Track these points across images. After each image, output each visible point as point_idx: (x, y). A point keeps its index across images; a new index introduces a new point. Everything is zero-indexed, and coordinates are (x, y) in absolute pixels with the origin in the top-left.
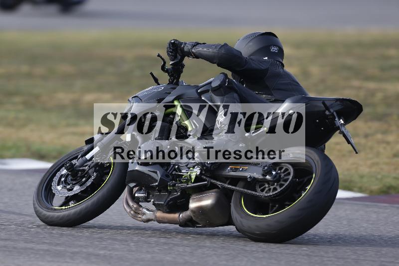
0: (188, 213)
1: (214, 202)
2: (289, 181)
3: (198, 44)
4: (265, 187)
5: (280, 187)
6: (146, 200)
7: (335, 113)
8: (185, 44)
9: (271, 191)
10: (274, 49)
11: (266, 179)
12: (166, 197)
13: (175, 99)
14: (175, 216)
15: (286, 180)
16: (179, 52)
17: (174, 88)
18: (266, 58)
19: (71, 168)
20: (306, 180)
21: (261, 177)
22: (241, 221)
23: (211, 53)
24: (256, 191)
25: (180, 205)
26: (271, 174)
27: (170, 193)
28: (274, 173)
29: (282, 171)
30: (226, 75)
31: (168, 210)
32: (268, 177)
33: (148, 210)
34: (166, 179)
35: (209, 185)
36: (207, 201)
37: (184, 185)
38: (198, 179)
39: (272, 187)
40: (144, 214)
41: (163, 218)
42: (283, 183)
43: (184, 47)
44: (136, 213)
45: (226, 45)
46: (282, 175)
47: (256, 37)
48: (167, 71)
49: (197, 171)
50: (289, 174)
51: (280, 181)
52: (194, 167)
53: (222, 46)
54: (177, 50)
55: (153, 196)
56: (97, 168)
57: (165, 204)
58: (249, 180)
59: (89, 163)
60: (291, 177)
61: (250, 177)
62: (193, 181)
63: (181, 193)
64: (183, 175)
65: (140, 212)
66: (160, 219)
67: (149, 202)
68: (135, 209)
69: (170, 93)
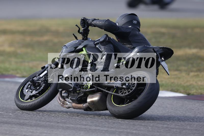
0: (87, 104)
1: (99, 99)
3: (95, 19)
6: (67, 97)
7: (159, 54)
8: (89, 20)
9: (124, 93)
10: (135, 22)
12: (76, 96)
13: (83, 47)
14: (81, 105)
16: (86, 24)
17: (83, 42)
18: (131, 26)
19: (33, 81)
21: (121, 86)
23: (101, 24)
25: (82, 100)
27: (79, 94)
28: (127, 84)
30: (107, 35)
31: (77, 103)
32: (124, 86)
33: (69, 102)
34: (76, 87)
35: (96, 90)
36: (96, 98)
37: (84, 90)
38: (92, 87)
39: (125, 91)
40: (67, 104)
41: (76, 106)
43: (88, 21)
44: (63, 104)
45: (108, 20)
47: (126, 16)
48: (81, 33)
49: (91, 83)
53: (106, 20)
54: (85, 23)
55: (71, 95)
56: (45, 82)
57: (76, 99)
58: (115, 88)
59: (41, 79)
61: (115, 86)
62: (89, 88)
63: (84, 94)
64: (84, 85)
65: (65, 103)
66: (75, 107)
67: (69, 98)
68: (63, 102)
69: (81, 44)
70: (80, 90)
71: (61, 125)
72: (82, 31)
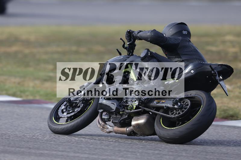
0: (131, 127)
1: (145, 121)
2: (187, 109)
3: (141, 31)
4: (174, 112)
5: (182, 112)
6: (109, 120)
7: (217, 73)
9: (177, 114)
10: (185, 32)
11: (174, 107)
12: (119, 119)
14: (124, 129)
15: (185, 109)
16: (132, 37)
17: (128, 58)
19: (69, 101)
20: (198, 109)
21: (171, 106)
22: (159, 131)
24: (169, 115)
25: (126, 123)
26: (177, 104)
27: (122, 115)
28: (179, 104)
29: (184, 103)
31: (120, 126)
32: (176, 106)
33: (110, 126)
34: (119, 108)
35: (142, 111)
36: (142, 121)
37: (129, 111)
38: (137, 107)
39: (178, 112)
40: (108, 128)
41: (118, 130)
42: (184, 110)
44: (103, 127)
45: (155, 30)
46: (184, 106)
47: (174, 25)
48: (126, 48)
49: (137, 103)
50: (188, 105)
51: (182, 109)
52: (135, 101)
53: (152, 31)
55: (112, 117)
56: (84, 101)
57: (119, 122)
58: (165, 108)
59: (80, 99)
60: (188, 107)
61: (166, 106)
62: (134, 109)
63: (128, 116)
64: (129, 106)
65: (105, 127)
66: (116, 131)
67: (110, 121)
68: (103, 125)
69: (126, 60)
70: (123, 111)
71: (33, 151)
72: (128, 46)
